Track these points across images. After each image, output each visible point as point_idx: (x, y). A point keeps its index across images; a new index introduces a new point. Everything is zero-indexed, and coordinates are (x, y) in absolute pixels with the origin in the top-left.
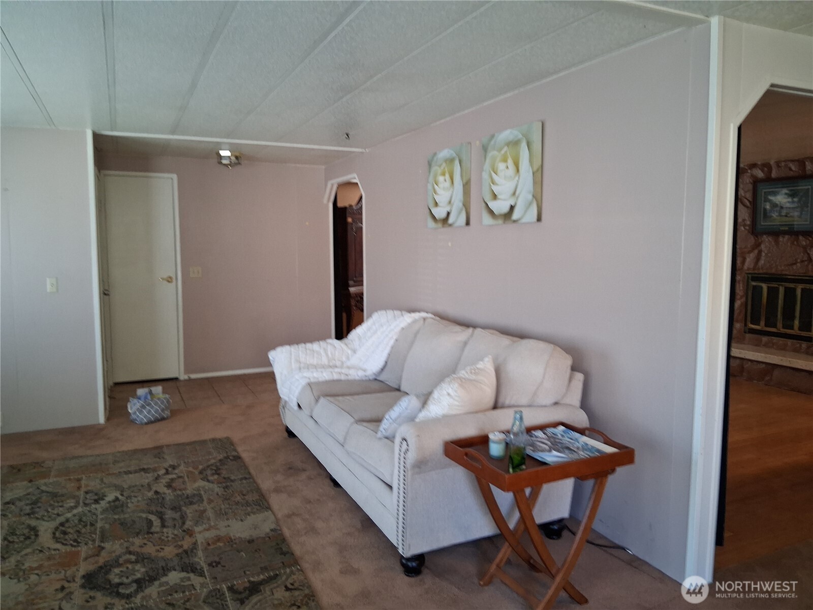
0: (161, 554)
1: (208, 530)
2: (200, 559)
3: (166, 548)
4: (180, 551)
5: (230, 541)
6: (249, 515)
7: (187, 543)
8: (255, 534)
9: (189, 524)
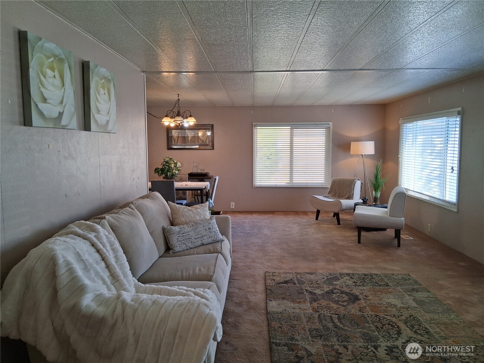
0: (327, 302)
1: (305, 309)
2: (308, 297)
3: (326, 305)
4: (318, 302)
5: (293, 301)
6: (281, 312)
7: (315, 305)
8: (280, 302)
9: (316, 315)
